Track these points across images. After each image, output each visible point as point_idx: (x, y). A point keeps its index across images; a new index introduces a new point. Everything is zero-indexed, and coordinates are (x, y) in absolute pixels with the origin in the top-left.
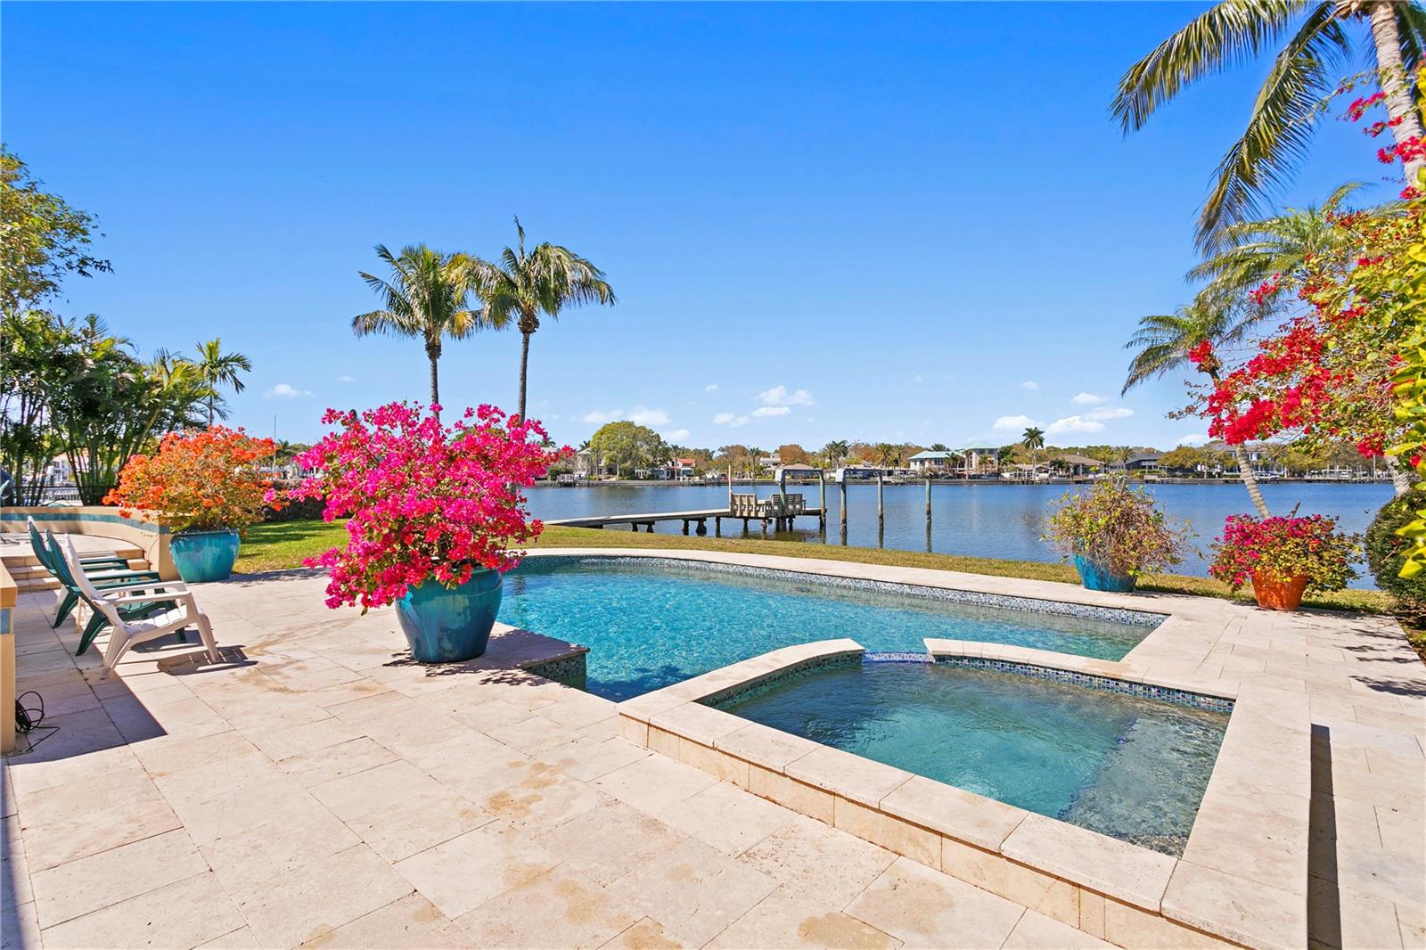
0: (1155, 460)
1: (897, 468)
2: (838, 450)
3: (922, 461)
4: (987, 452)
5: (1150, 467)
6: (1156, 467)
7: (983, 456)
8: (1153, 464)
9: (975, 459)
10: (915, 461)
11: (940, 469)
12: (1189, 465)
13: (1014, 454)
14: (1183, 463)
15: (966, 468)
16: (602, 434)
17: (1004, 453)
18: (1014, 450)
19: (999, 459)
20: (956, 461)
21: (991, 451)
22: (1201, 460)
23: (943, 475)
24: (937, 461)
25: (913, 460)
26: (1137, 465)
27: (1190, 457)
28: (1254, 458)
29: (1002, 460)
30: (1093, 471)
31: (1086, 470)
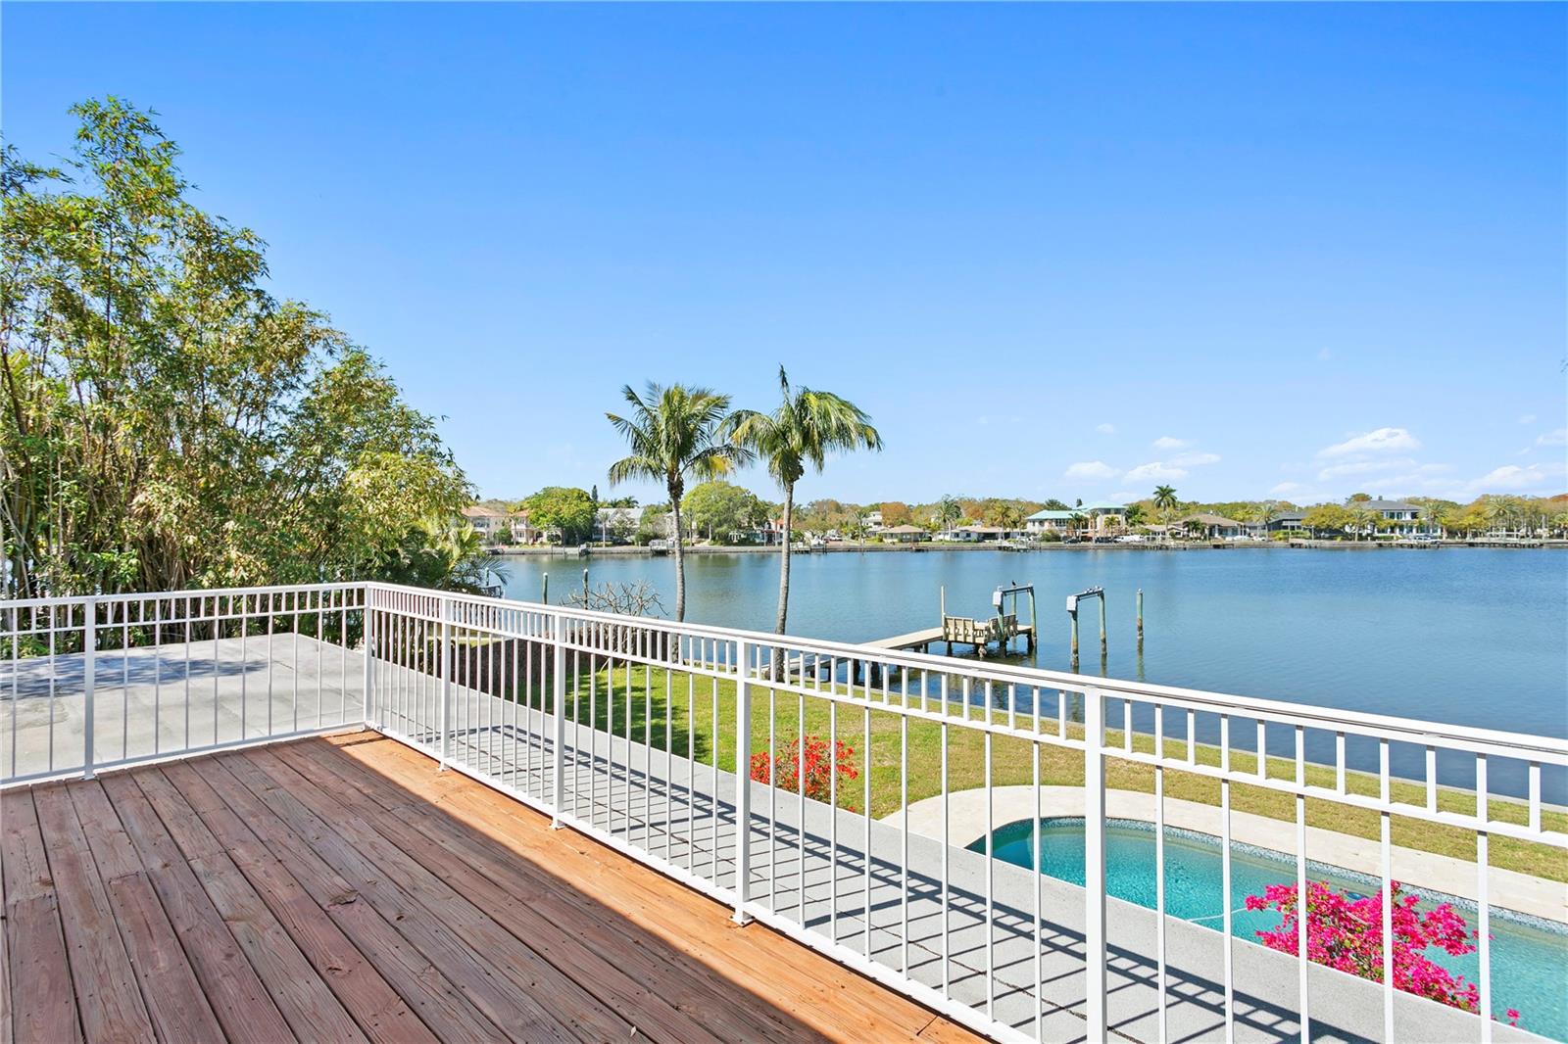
0: (1298, 520)
1: (1015, 530)
2: (952, 509)
3: (1041, 522)
4: (1112, 511)
5: (1293, 528)
6: (1299, 527)
7: (1110, 516)
8: (1295, 524)
9: (1101, 520)
10: (1034, 521)
11: (1061, 531)
12: (1337, 525)
13: (1142, 514)
14: (1331, 523)
15: (1089, 529)
16: (694, 495)
17: (1133, 513)
18: (1142, 510)
19: (1126, 519)
20: (1079, 522)
21: (1117, 511)
22: (1351, 520)
23: (1065, 538)
24: (1059, 522)
25: (1030, 521)
26: (1278, 525)
27: (1337, 518)
28: (1408, 517)
29: (1130, 521)
30: (1230, 532)
31: (1223, 531)
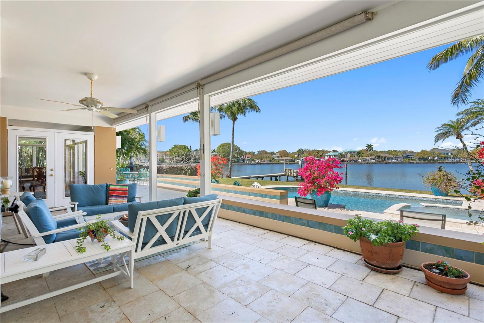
0: (413, 155)
2: (301, 152)
3: (330, 156)
4: (353, 153)
5: (412, 158)
6: (414, 158)
7: (352, 154)
8: (412, 156)
9: (348, 155)
11: (336, 159)
12: (426, 157)
14: (424, 156)
15: (345, 158)
16: (220, 147)
17: (359, 153)
18: (362, 152)
19: (357, 155)
20: (342, 156)
21: (354, 152)
22: (430, 155)
24: (335, 156)
25: (326, 156)
26: (407, 157)
27: (426, 154)
28: (450, 154)
29: (358, 155)
30: (391, 159)
31: (388, 159)
